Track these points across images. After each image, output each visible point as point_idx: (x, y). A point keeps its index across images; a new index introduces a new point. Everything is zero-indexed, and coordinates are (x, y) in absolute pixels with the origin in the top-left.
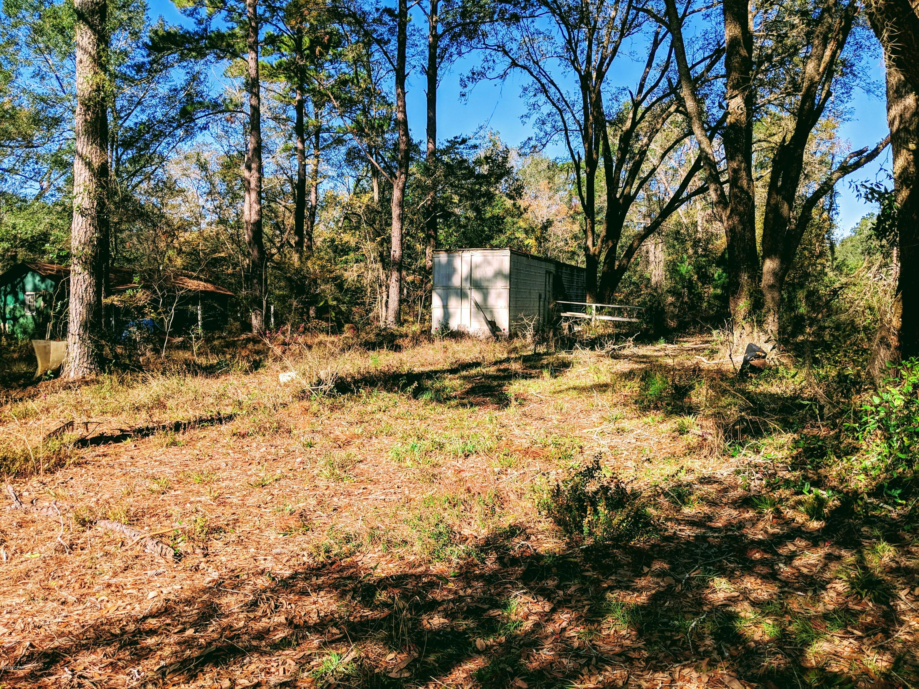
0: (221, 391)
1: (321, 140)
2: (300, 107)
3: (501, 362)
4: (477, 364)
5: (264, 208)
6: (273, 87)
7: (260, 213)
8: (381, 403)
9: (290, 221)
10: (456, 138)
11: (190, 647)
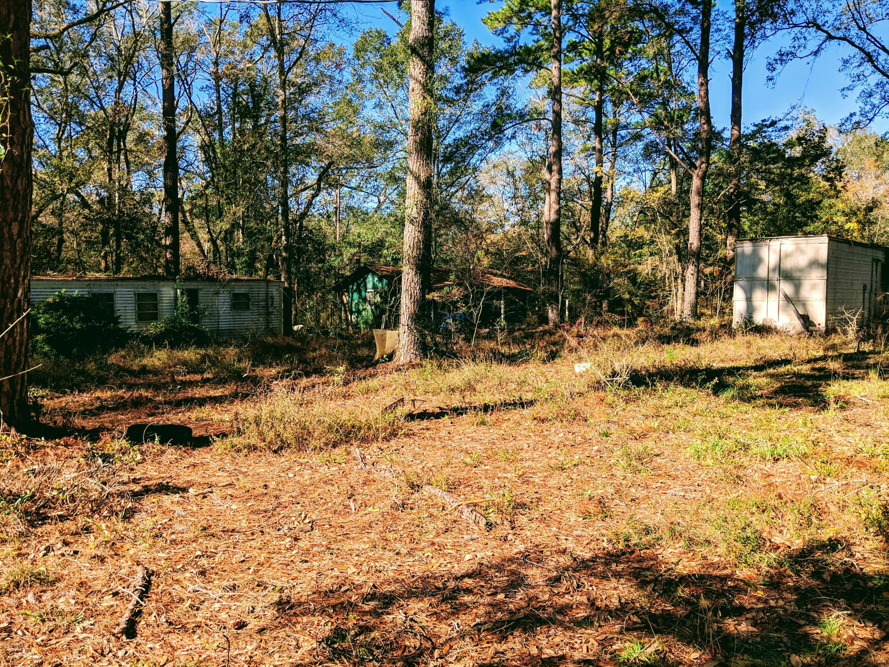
0: (522, 378)
1: (618, 137)
2: (599, 109)
3: (816, 360)
4: (787, 362)
5: (562, 207)
6: (575, 92)
7: (558, 212)
8: (679, 399)
9: (586, 218)
10: (764, 121)
11: (501, 610)
